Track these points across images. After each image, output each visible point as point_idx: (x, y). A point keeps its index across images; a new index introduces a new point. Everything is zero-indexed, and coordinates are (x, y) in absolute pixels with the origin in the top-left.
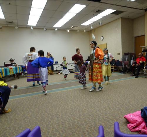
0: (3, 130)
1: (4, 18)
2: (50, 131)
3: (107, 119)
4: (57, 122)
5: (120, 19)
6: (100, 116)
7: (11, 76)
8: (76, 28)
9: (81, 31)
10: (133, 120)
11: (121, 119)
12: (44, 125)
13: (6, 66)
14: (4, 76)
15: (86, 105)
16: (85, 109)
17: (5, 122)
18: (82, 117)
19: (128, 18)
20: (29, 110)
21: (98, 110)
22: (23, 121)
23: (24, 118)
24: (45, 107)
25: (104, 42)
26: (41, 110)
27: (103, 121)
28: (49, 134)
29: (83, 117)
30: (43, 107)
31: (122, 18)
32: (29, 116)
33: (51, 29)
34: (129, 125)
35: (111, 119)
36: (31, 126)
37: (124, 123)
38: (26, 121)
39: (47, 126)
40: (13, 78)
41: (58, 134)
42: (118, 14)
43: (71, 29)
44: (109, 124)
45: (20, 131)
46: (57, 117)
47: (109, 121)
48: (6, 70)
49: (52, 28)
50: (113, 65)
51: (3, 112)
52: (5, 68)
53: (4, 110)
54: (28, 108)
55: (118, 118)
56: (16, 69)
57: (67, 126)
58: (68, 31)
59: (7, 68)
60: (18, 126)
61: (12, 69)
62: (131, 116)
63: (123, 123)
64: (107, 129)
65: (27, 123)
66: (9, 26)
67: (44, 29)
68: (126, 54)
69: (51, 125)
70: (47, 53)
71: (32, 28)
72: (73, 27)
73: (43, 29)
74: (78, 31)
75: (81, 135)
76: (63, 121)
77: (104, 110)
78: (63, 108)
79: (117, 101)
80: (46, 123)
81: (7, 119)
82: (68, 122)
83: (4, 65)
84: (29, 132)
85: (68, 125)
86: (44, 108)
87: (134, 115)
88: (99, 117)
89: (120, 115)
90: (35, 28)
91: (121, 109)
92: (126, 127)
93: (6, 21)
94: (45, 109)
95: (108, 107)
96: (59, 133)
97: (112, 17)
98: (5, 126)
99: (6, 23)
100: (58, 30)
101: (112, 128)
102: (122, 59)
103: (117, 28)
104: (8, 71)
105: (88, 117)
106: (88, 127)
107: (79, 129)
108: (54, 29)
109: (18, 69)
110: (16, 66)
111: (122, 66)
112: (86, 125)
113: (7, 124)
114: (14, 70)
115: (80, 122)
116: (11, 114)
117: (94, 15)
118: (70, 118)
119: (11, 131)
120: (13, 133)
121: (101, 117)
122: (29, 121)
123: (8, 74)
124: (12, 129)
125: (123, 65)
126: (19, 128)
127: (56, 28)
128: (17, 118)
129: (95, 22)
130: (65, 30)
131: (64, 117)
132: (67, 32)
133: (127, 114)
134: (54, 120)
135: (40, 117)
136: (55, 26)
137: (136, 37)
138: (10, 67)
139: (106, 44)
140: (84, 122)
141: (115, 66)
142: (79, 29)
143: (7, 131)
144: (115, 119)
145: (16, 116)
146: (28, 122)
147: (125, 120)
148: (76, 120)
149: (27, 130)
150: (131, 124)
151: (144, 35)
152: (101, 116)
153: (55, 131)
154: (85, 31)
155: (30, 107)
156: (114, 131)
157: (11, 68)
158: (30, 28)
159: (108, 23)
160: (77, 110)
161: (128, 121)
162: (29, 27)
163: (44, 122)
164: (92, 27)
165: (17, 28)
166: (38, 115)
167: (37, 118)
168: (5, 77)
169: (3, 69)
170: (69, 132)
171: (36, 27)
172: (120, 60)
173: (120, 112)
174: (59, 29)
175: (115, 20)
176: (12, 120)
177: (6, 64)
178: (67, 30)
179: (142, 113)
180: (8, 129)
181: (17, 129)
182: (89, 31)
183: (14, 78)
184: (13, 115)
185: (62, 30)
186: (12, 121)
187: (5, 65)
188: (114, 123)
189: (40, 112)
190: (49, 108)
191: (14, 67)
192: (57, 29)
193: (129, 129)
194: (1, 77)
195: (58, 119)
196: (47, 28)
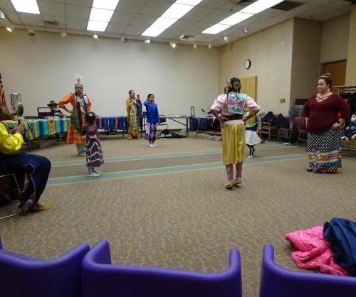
0: (35, 244)
1: (39, 13)
2: (128, 252)
3: (248, 238)
4: (142, 237)
5: (292, 21)
6: (233, 231)
7: (50, 137)
8: (190, 39)
9: (202, 46)
10: (305, 245)
11: (277, 240)
12: (116, 240)
13: (42, 115)
14: (36, 136)
15: (203, 207)
16: (202, 215)
17: (38, 229)
18: (194, 231)
20: (86, 209)
21: (230, 218)
22: (73, 230)
23: (76, 223)
24: (118, 204)
25: (251, 74)
26: (110, 211)
27: (240, 242)
28: (125, 259)
29: (197, 229)
30: (115, 204)
31: (296, 19)
32: (85, 219)
33: (136, 40)
34: (294, 253)
35: (257, 240)
36: (89, 240)
37: (285, 250)
38: (81, 231)
39: (122, 243)
40: (55, 141)
41: (143, 260)
42: (287, 10)
43: (180, 40)
44: (252, 248)
45: (68, 248)
46: (144, 227)
47: (252, 242)
48: (41, 124)
49: (139, 38)
50: (268, 125)
51: (36, 208)
52: (40, 120)
53: (38, 206)
54: (84, 205)
55: (273, 238)
56: (62, 122)
57: (163, 247)
58: (174, 46)
59: (42, 120)
60: (65, 239)
61: (54, 123)
62: (300, 236)
63: (282, 250)
64: (248, 259)
65: (82, 234)
66: (48, 30)
67: (122, 39)
68: (298, 102)
69: (129, 242)
70: (130, 93)
71: (95, 36)
72: (185, 37)
74: (195, 46)
75: (192, 266)
76: (155, 236)
77: (244, 218)
78: (157, 208)
79: (273, 203)
80: (120, 237)
81: (42, 224)
82: (165, 237)
83: (37, 115)
84: (87, 250)
85: (165, 245)
86: (117, 206)
87: (309, 234)
88: (232, 233)
89: (278, 233)
90: (102, 36)
91: (281, 219)
92: (288, 258)
93: (43, 20)
94: (118, 208)
95: (251, 213)
96: (147, 258)
97: (273, 17)
98: (39, 237)
99: (42, 24)
100: (151, 42)
101: (258, 257)
102: (290, 113)
103: (283, 42)
104: (45, 126)
105: (208, 231)
106: (206, 251)
107: (187, 254)
108: (144, 41)
109: (65, 124)
110: (61, 116)
111: (289, 127)
112: (202, 247)
113: (42, 232)
114: (58, 124)
115: (189, 240)
116: (50, 213)
117: (232, 11)
118: (169, 231)
119: (50, 247)
120: (54, 251)
121: (236, 233)
122: (87, 230)
123: (46, 133)
124: (52, 243)
125: (291, 126)
126: (65, 242)
127: (147, 38)
128: (62, 223)
129: (233, 27)
130: (168, 44)
131: (157, 227)
132: (171, 47)
133: (293, 231)
134: (137, 232)
135: (109, 225)
136: (145, 34)
137: (324, 64)
138: (50, 118)
139: (256, 77)
140: (198, 241)
141: (273, 128)
142: (197, 42)
143: (43, 245)
144: (264, 240)
145: (61, 218)
146: (85, 232)
147: (287, 243)
148: (181, 236)
149: (82, 246)
150: (299, 253)
152: (235, 230)
153: (138, 253)
154: (210, 46)
155: (88, 202)
156: (261, 263)
157: (51, 122)
158: (92, 36)
159: (263, 30)
160: (186, 215)
161: (294, 247)
162: (89, 35)
163: (116, 234)
164: (225, 38)
165: (64, 35)
166: (104, 220)
167: (104, 225)
168: (39, 139)
169: (35, 121)
170: (168, 259)
171: (105, 35)
172: (286, 114)
173: (276, 226)
174: (156, 42)
175: (280, 23)
176: (53, 226)
177: (41, 111)
178: (171, 44)
179: (327, 230)
180: (46, 242)
181: (62, 244)
182: (219, 48)
183: (58, 141)
184: (54, 217)
185: (161, 42)
186: (53, 228)
187: (39, 113)
188: (262, 248)
189: (109, 215)
190: (128, 207)
191: (57, 119)
192: (148, 41)
193: (295, 262)
194: (32, 138)
195: (145, 230)
196: (127, 37)
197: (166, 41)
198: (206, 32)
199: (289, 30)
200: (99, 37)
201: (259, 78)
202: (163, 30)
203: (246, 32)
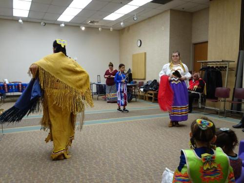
5: (169, 12)
8: (96, 24)
19: (183, 10)
25: (141, 51)
31: (171, 10)
33: (54, 24)
42: (164, 4)
43: (87, 24)
49: (56, 23)
58: (83, 28)
67: (42, 23)
71: (20, 21)
72: (91, 22)
73: (40, 23)
74: (100, 29)
90: (26, 20)
97: (154, 8)
100: (65, 25)
103: (163, 27)
108: (59, 25)
117: (122, 4)
127: (61, 22)
129: (126, 15)
130: (79, 27)
132: (81, 29)
136: (60, 19)
137: (195, 44)
139: (145, 53)
142: (101, 26)
151: (207, 42)
154: (111, 29)
158: (18, 21)
159: (150, 18)
162: (16, 20)
164: (122, 24)
171: (29, 20)
174: (67, 25)
178: (81, 27)
192: (63, 25)
196: (46, 22)
197: (77, 25)
198: (106, 18)
199: (167, 18)
200: (23, 21)
201: (147, 54)
202: (73, 17)
203: (135, 19)
